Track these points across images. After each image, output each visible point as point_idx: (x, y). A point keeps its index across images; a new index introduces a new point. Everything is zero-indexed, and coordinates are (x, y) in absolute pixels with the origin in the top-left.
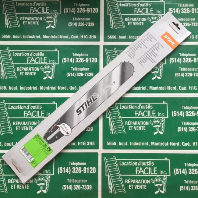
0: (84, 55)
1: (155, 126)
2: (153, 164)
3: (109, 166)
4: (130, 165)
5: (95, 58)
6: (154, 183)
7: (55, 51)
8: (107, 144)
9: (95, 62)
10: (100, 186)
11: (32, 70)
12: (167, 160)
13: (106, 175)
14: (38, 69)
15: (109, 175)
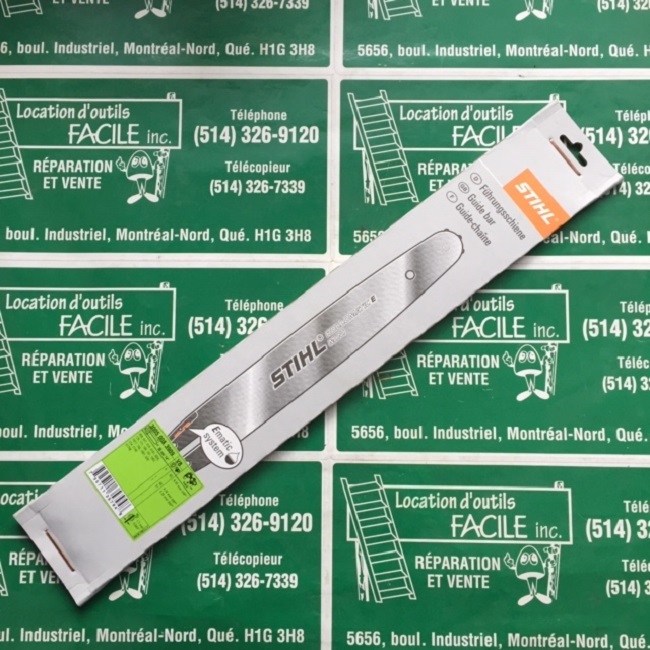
0: (271, 116)
1: (522, 373)
2: (512, 504)
3: (358, 508)
4: (432, 506)
5: (312, 128)
6: (514, 568)
7: (168, 100)
8: (350, 433)
9: (312, 141)
10: (327, 578)
11: (86, 171)
12: (563, 490)
13: (349, 539)
14: (109, 167)
15: (357, 541)
